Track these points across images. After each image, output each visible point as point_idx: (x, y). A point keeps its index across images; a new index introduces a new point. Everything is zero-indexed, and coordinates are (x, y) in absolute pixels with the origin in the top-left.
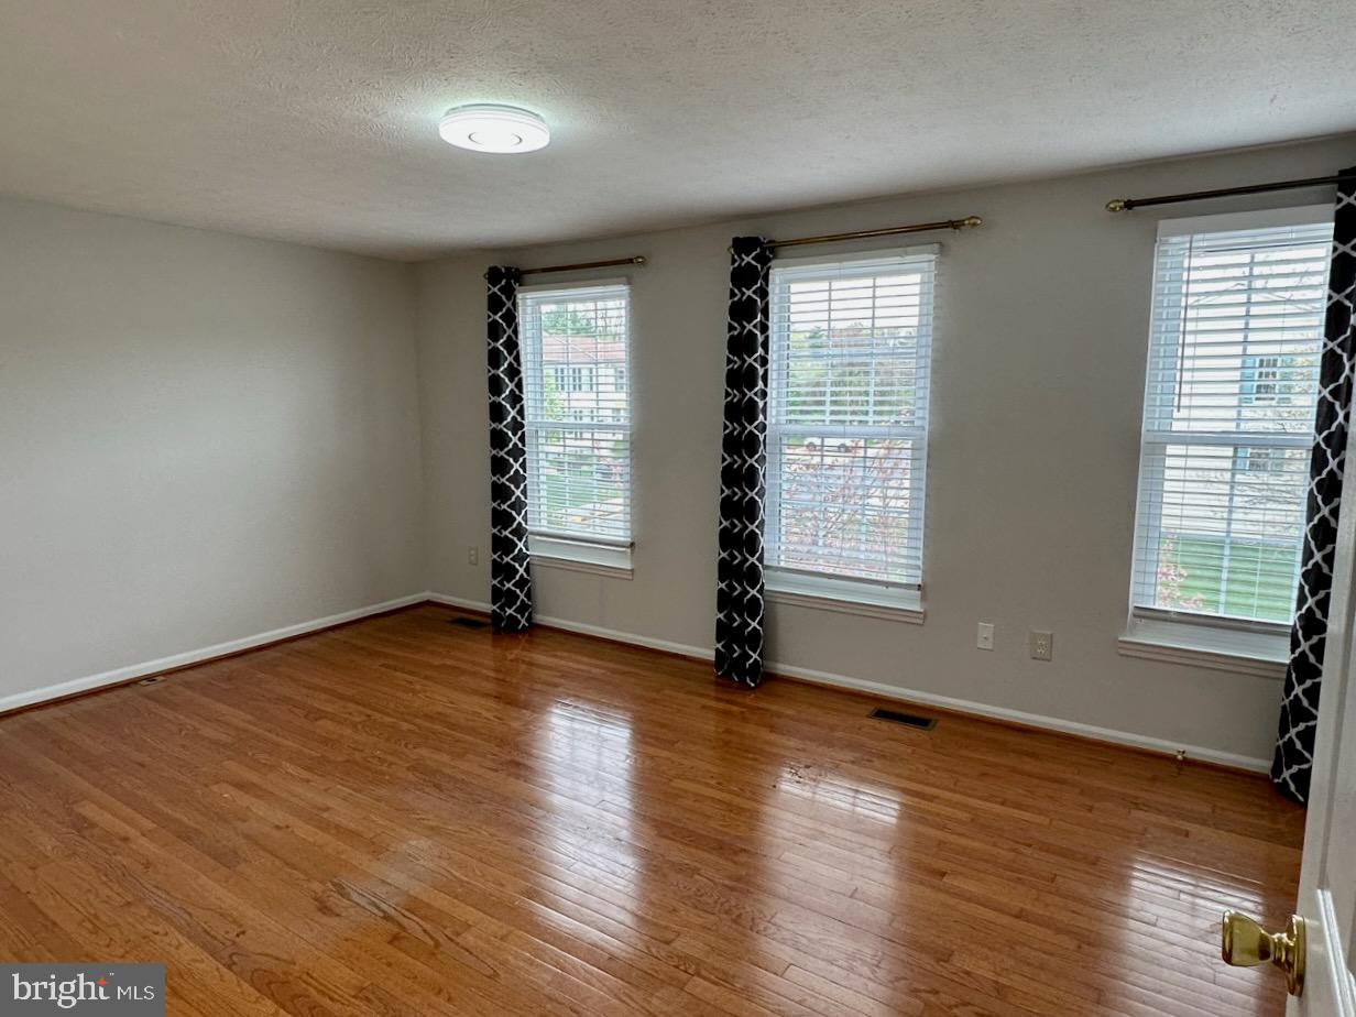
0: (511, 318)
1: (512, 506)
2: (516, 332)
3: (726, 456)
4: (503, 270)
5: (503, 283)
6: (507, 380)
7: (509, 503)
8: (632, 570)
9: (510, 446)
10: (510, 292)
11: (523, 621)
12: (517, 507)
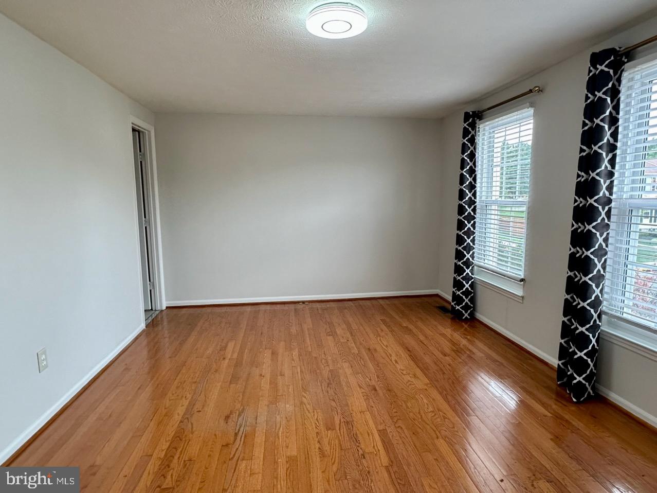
0: (472, 141)
1: (464, 248)
2: (475, 148)
3: (574, 223)
4: (471, 113)
5: (470, 121)
6: (468, 176)
7: (463, 246)
8: (523, 297)
9: (466, 214)
10: (473, 126)
11: (466, 315)
12: (467, 249)
